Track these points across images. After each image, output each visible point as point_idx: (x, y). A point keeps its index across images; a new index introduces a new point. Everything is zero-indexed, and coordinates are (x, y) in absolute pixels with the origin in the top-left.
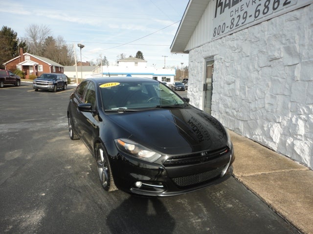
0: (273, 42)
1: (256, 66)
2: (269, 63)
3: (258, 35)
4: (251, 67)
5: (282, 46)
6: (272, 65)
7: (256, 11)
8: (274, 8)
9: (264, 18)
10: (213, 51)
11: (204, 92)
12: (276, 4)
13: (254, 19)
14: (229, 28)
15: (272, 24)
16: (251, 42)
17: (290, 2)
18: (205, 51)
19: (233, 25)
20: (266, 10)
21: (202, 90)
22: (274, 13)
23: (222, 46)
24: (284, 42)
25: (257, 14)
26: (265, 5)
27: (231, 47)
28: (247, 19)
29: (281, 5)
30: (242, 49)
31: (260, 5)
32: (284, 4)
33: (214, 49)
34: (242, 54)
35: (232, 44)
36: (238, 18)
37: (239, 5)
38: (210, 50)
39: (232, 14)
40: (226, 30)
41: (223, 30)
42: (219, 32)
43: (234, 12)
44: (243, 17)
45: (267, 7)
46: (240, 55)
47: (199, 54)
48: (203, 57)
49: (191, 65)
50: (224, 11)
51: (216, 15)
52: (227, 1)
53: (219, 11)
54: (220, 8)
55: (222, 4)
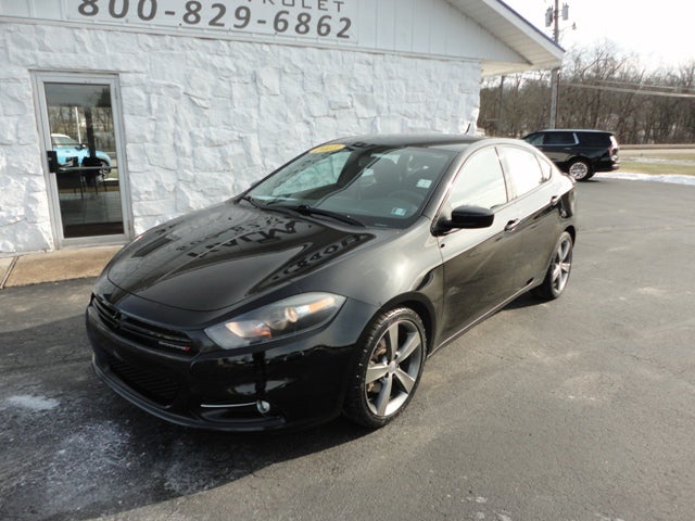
0: (337, 84)
1: (304, 116)
2: (332, 113)
3: (301, 65)
4: (290, 115)
5: (352, 93)
6: (337, 116)
7: (277, 21)
8: (319, 32)
9: (301, 39)
10: (114, 59)
11: (54, 174)
12: (323, 28)
13: (273, 31)
14: (178, 19)
15: (330, 56)
16: (281, 72)
17: (347, 37)
18: (43, 48)
19: (198, 19)
20: (302, 28)
21: (41, 171)
22: (322, 41)
23: (162, 55)
24: (354, 87)
25: (281, 25)
26: (299, 18)
27: (215, 68)
28: (252, 26)
29: (333, 35)
30: (261, 80)
31: (287, 13)
32: (340, 35)
33: (120, 56)
34: (257, 89)
35: (216, 61)
36: (218, 10)
38: (83, 52)
40: (161, 18)
41: (146, 13)
42: (118, 10)
44: (237, 16)
45: (303, 24)
46: (252, 89)
48: (24, 63)
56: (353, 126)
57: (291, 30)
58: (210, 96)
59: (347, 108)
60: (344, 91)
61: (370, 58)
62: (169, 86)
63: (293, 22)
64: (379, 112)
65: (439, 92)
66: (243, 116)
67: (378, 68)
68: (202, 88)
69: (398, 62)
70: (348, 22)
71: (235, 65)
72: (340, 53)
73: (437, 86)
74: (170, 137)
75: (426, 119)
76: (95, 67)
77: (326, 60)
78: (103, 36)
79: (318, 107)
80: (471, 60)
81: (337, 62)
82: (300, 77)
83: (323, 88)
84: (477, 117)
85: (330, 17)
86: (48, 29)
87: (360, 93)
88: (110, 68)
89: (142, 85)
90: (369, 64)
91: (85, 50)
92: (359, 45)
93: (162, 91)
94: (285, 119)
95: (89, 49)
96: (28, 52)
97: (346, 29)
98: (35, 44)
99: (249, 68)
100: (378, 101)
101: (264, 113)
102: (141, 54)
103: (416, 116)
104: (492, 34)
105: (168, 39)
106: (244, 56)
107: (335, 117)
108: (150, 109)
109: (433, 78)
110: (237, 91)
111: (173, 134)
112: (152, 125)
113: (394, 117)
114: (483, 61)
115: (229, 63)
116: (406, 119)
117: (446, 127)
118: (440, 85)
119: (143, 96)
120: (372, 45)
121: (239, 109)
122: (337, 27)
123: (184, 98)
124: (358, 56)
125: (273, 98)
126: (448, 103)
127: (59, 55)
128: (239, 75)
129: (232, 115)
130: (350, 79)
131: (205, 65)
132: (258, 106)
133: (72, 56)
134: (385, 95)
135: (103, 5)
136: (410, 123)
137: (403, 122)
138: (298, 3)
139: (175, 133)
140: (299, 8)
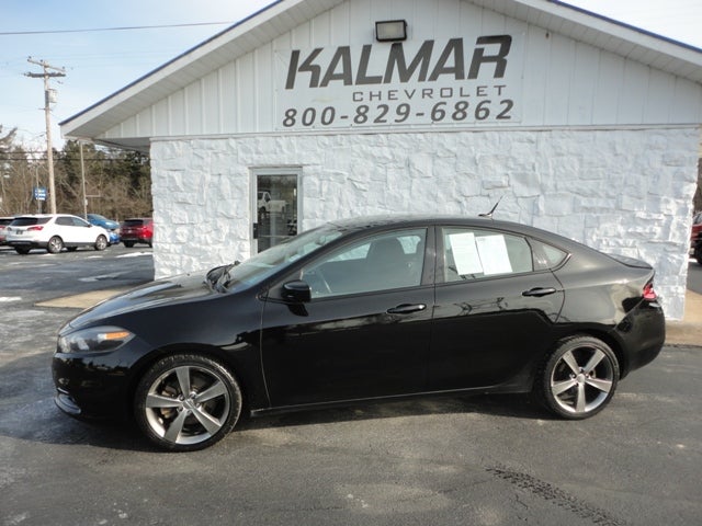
0: (492, 165)
1: (455, 195)
2: (486, 192)
3: (454, 149)
4: (440, 195)
5: (509, 172)
6: (491, 195)
7: (434, 111)
8: (477, 117)
9: (456, 125)
10: (300, 156)
11: (256, 241)
12: (482, 112)
13: (431, 121)
14: (350, 121)
15: (485, 138)
16: (434, 156)
17: (509, 117)
18: (258, 153)
19: (366, 118)
20: (460, 115)
21: (248, 237)
22: (479, 124)
23: (334, 150)
24: (512, 166)
25: (438, 115)
26: (457, 106)
27: (374, 157)
28: (412, 118)
29: (492, 117)
30: (413, 165)
31: (445, 103)
32: (500, 117)
33: (304, 153)
34: (410, 173)
35: (376, 151)
36: (382, 110)
37: (383, 88)
38: (280, 153)
39: (358, 97)
40: (337, 122)
41: (327, 119)
42: (308, 121)
43: (366, 96)
44: (398, 112)
45: (460, 111)
46: (405, 173)
47: (221, 155)
48: (245, 163)
49: (172, 179)
50: (325, 84)
51: (290, 84)
52: (339, 69)
53: (303, 78)
54: (308, 74)
55: (316, 70)
56: (510, 205)
57: (448, 118)
58: (368, 180)
59: (502, 187)
60: (500, 170)
61: (533, 136)
62: (337, 174)
63: (450, 109)
65: (630, 166)
66: (395, 197)
67: (542, 145)
69: (569, 137)
70: (510, 103)
71: (392, 154)
72: (496, 134)
73: (626, 159)
74: (335, 214)
75: (608, 197)
76: (287, 163)
77: (481, 142)
78: (294, 140)
79: (469, 187)
80: (681, 126)
81: (494, 144)
82: (454, 160)
83: (477, 169)
84: (692, 193)
85: (489, 102)
86: (261, 139)
87: (520, 171)
88: (297, 163)
89: (317, 174)
90: (533, 142)
91: (282, 151)
92: (522, 124)
93: (331, 178)
95: (285, 150)
96: (249, 155)
97: (507, 110)
98: (253, 150)
99: (403, 155)
100: (543, 180)
101: (415, 193)
102: (319, 150)
103: (594, 194)
105: (339, 136)
106: (400, 146)
107: (488, 196)
108: (321, 192)
109: (619, 150)
110: (392, 175)
111: (337, 212)
112: (322, 205)
113: (563, 195)
114: (700, 126)
116: (578, 197)
117: (640, 206)
118: (630, 158)
119: (317, 182)
120: (539, 123)
121: (392, 190)
122: (495, 109)
123: (347, 182)
124: (519, 135)
125: (426, 180)
126: (642, 178)
127: (266, 157)
128: (395, 161)
129: (386, 195)
130: (507, 158)
131: (367, 156)
132: (410, 188)
133: (274, 156)
134: (551, 172)
135: (299, 118)
136: (584, 202)
137: (575, 201)
138: (456, 92)
139: (339, 212)
140: (456, 98)
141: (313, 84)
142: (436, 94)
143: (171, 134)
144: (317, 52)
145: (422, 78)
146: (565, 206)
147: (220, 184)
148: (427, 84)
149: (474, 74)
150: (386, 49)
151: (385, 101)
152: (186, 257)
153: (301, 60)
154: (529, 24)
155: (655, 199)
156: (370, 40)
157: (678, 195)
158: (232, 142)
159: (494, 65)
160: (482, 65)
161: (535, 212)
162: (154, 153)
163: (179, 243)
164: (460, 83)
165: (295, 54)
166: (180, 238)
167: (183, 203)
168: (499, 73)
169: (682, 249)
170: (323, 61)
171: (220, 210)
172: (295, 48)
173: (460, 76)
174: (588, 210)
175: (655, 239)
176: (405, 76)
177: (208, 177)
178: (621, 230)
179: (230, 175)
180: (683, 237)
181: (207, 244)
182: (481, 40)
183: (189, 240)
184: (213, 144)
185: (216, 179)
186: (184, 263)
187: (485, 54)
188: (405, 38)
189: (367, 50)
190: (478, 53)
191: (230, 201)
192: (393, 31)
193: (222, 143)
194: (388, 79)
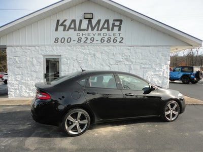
0: (118, 56)
1: (108, 64)
3: (107, 51)
5: (123, 58)
7: (101, 40)
9: (108, 44)
12: (115, 41)
13: (100, 42)
14: (76, 42)
16: (102, 53)
17: (122, 42)
18: (46, 51)
19: (81, 41)
20: (109, 41)
21: (43, 78)
22: (114, 44)
23: (71, 51)
24: (124, 56)
25: (102, 41)
28: (95, 42)
29: (118, 42)
30: (96, 55)
31: (104, 38)
32: (120, 42)
33: (61, 51)
34: (95, 58)
35: (84, 51)
36: (86, 39)
37: (86, 32)
38: (54, 51)
39: (78, 35)
40: (72, 42)
41: (69, 41)
42: (63, 41)
43: (81, 35)
44: (91, 40)
45: (109, 40)
46: (93, 58)
47: (33, 52)
48: (41, 54)
49: (15, 59)
50: (68, 30)
51: (56, 30)
52: (72, 26)
53: (61, 28)
54: (63, 27)
55: (65, 26)
56: (124, 67)
57: (105, 42)
58: (82, 60)
59: (121, 62)
60: (120, 57)
61: (129, 48)
62: (72, 58)
63: (106, 39)
64: (132, 63)
65: (154, 56)
66: (91, 65)
67: (132, 50)
68: (80, 58)
69: (139, 48)
70: (123, 38)
71: (89, 52)
72: (119, 47)
73: (153, 54)
75: (149, 65)
76: (56, 54)
77: (115, 49)
78: (58, 47)
79: (112, 62)
80: (166, 46)
81: (119, 49)
82: (108, 54)
83: (114, 57)
84: (169, 64)
85: (117, 38)
86: (47, 47)
87: (126, 57)
88: (59, 54)
89: (66, 58)
92: (126, 44)
93: (70, 59)
94: (103, 65)
96: (43, 52)
97: (122, 40)
98: (44, 50)
99: (93, 53)
100: (132, 60)
101: (96, 64)
102: (66, 51)
103: (145, 64)
104: (175, 38)
105: (73, 46)
107: (118, 64)
108: (67, 63)
109: (152, 52)
110: (89, 58)
112: (68, 67)
113: (138, 64)
114: (171, 46)
115: (87, 51)
117: (157, 67)
119: (66, 60)
120: (130, 44)
121: (90, 63)
122: (119, 40)
123: (76, 60)
124: (125, 47)
125: (99, 60)
126: (157, 59)
127: (49, 52)
128: (90, 54)
129: (88, 64)
130: (122, 54)
131: (81, 52)
132: (95, 62)
133: (52, 52)
134: (134, 58)
135: (59, 40)
136: (143, 66)
137: (141, 66)
138: (108, 35)
139: (73, 69)
140: (108, 36)
141: (64, 30)
142: (102, 35)
143: (14, 44)
144: (65, 20)
145: (98, 30)
146: (138, 67)
147: (33, 61)
148: (99, 32)
149: (112, 30)
150: (87, 21)
151: (87, 36)
152: (20, 85)
153: (60, 23)
154: (127, 17)
155: (160, 65)
156: (82, 18)
157: (166, 64)
158: (37, 48)
159: (118, 27)
160: (115, 27)
161: (130, 69)
162: (8, 50)
163: (17, 81)
164: (109, 32)
165: (58, 21)
166: (18, 79)
167: (19, 67)
168: (119, 30)
169: (167, 78)
170: (67, 24)
171: (33, 69)
172: (58, 19)
173: (108, 30)
174: (144, 68)
175: (161, 76)
176: (93, 29)
177: (28, 59)
178: (153, 74)
179: (36, 58)
180: (167, 75)
181: (28, 81)
182: (114, 20)
183: (21, 79)
184: (30, 48)
185: (31, 59)
186: (19, 87)
187: (115, 24)
188: (92, 18)
189: (81, 21)
190: (113, 24)
191: (36, 66)
192: (89, 16)
193: (33, 48)
194: (87, 30)
